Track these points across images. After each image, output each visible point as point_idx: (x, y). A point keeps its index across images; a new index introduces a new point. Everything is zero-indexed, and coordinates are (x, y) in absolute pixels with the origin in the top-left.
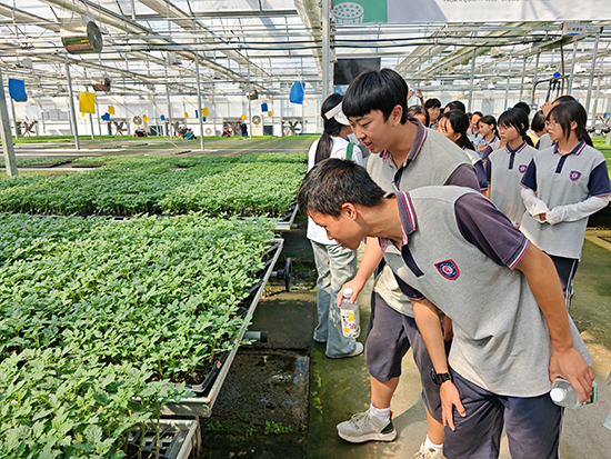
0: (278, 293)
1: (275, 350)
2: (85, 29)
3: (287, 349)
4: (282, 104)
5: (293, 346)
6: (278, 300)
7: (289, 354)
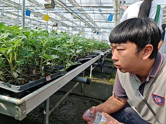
0: (96, 80)
1: (92, 98)
2: (51, 1)
3: (97, 99)
4: (102, 36)
5: (100, 98)
6: (95, 82)
7: (98, 101)
